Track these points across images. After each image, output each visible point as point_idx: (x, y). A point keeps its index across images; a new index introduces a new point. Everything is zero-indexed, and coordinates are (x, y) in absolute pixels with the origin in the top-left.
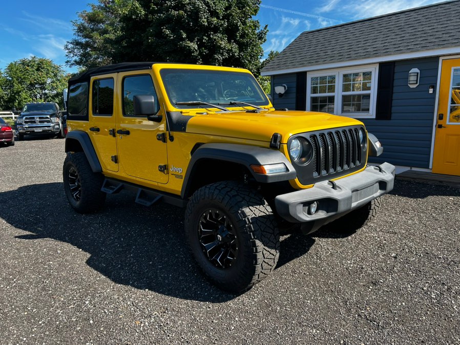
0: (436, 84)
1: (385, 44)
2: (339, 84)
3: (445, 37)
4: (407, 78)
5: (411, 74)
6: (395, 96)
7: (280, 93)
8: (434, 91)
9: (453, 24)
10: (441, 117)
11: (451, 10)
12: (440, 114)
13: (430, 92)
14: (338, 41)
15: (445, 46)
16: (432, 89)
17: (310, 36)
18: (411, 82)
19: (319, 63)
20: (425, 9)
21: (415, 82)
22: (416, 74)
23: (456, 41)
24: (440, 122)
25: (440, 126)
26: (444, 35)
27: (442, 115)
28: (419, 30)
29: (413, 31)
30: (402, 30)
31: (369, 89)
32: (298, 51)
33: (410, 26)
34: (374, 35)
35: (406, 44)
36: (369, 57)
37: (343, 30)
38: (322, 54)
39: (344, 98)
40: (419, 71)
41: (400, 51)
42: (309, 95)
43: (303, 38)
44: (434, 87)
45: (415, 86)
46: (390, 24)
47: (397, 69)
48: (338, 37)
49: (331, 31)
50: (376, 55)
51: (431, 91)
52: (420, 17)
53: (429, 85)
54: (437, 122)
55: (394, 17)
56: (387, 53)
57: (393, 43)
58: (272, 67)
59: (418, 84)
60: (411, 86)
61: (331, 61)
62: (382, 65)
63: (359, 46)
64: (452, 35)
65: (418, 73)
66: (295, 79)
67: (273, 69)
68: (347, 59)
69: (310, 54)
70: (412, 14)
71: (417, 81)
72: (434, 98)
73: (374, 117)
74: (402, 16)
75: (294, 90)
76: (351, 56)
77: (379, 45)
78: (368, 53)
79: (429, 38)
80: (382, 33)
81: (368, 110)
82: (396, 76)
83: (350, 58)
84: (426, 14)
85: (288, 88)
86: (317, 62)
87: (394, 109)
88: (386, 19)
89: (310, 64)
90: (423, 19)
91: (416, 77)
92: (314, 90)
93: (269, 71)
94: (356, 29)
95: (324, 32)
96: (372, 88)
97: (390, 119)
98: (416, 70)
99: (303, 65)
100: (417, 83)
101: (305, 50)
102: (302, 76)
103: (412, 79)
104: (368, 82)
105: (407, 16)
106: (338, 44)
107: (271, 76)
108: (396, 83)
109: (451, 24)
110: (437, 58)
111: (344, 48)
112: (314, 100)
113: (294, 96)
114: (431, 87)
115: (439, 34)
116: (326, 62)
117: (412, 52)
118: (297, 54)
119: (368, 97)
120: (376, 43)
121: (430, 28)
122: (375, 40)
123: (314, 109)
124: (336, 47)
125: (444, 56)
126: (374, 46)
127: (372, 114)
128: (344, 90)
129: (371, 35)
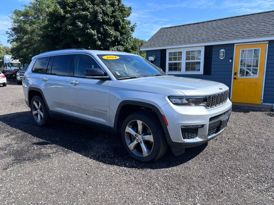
0: (233, 57)
1: (207, 37)
2: (184, 56)
3: (237, 34)
4: (219, 54)
5: (221, 52)
6: (213, 63)
7: (151, 60)
8: (232, 61)
9: (240, 28)
10: (235, 74)
11: (238, 20)
14: (182, 34)
15: (237, 38)
17: (166, 30)
18: (220, 56)
19: (173, 45)
20: (225, 20)
21: (223, 56)
23: (243, 36)
24: (235, 76)
25: (235, 78)
26: (236, 33)
27: (236, 73)
28: (224, 30)
29: (221, 30)
30: (215, 29)
31: (200, 59)
32: (161, 38)
33: (218, 28)
34: (201, 31)
35: (218, 37)
36: (200, 43)
37: (184, 28)
38: (174, 40)
39: (187, 64)
40: (224, 51)
41: (215, 40)
42: (168, 62)
43: (162, 31)
44: (232, 59)
45: (223, 58)
46: (208, 26)
47: (214, 49)
48: (182, 31)
49: (177, 28)
50: (203, 41)
51: (231, 61)
52: (223, 23)
53: (230, 58)
54: (234, 77)
55: (210, 23)
56: (209, 41)
57: (211, 36)
58: (147, 46)
60: (221, 58)
61: (180, 44)
62: (206, 47)
63: (194, 37)
64: (240, 33)
65: (224, 52)
66: (160, 53)
67: (148, 47)
68: (189, 43)
69: (167, 40)
70: (219, 21)
72: (232, 65)
73: (202, 73)
74: (214, 22)
75: (159, 59)
76: (190, 41)
77: (204, 36)
78: (199, 41)
79: (229, 34)
80: (205, 31)
81: (199, 70)
82: (213, 53)
83: (190, 43)
84: (226, 22)
85: (156, 58)
87: (212, 70)
88: (206, 23)
89: (168, 45)
90: (225, 25)
91: (223, 54)
92: (170, 59)
93: (145, 48)
94: (191, 28)
95: (173, 28)
97: (211, 75)
98: (223, 50)
99: (164, 45)
100: (224, 57)
101: (164, 37)
102: (163, 52)
103: (221, 54)
104: (199, 56)
105: (217, 22)
107: (146, 51)
108: (213, 56)
109: (239, 28)
110: (233, 44)
111: (186, 37)
112: (170, 65)
113: (159, 62)
114: (230, 59)
115: (234, 33)
116: (177, 44)
117: (221, 41)
118: (160, 39)
119: (199, 63)
120: (202, 36)
121: (229, 29)
122: (202, 34)
123: (170, 69)
124: (181, 37)
125: (237, 43)
126: (202, 37)
127: (201, 72)
128: (187, 60)
129: (199, 31)
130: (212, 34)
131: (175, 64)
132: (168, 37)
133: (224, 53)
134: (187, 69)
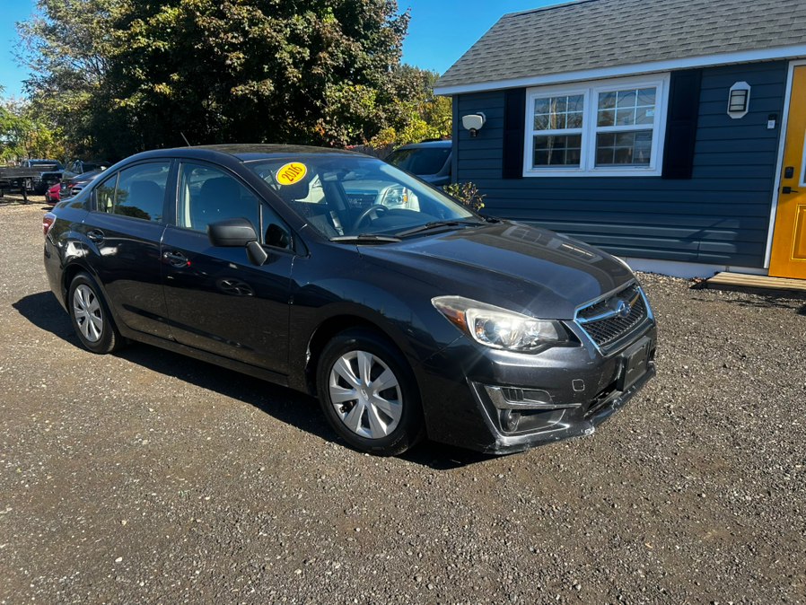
0: (781, 111)
1: (682, 36)
2: (590, 112)
3: (798, 23)
4: (725, 101)
5: (734, 93)
6: (700, 134)
7: (473, 129)
8: (778, 125)
10: (789, 173)
12: (787, 168)
13: (769, 127)
14: (581, 32)
16: (773, 122)
17: (521, 22)
18: (733, 108)
19: (554, 70)
21: (741, 108)
22: (744, 93)
24: (788, 183)
25: (787, 190)
27: (792, 168)
28: (743, 11)
29: (731, 13)
30: (708, 10)
31: (651, 120)
32: (503, 49)
34: (652, 19)
35: (722, 36)
36: (653, 60)
38: (554, 54)
39: (602, 139)
40: (749, 88)
41: (713, 50)
42: (530, 133)
43: (508, 26)
44: (777, 116)
45: (740, 116)
47: (707, 82)
48: (580, 23)
49: (563, 12)
50: (668, 54)
51: (771, 124)
53: (767, 114)
54: (781, 183)
56: (690, 54)
57: (695, 34)
59: (747, 111)
60: (734, 116)
61: (577, 68)
62: (678, 77)
65: (747, 91)
66: (501, 102)
67: (459, 82)
68: (611, 63)
69: (528, 54)
71: (745, 105)
72: (777, 139)
73: (659, 173)
75: (501, 123)
76: (617, 57)
77: (666, 36)
78: (649, 53)
79: (766, 25)
80: (668, 17)
81: (647, 161)
82: (704, 97)
83: (614, 62)
85: (487, 118)
86: (548, 70)
87: (697, 159)
89: (535, 73)
91: (743, 98)
92: (540, 124)
93: (450, 86)
94: (612, 8)
95: (548, 14)
96: (657, 120)
97: (690, 178)
98: (742, 85)
99: (519, 74)
100: (744, 110)
102: (515, 98)
103: (737, 101)
104: (649, 108)
106: (583, 36)
107: (454, 96)
108: (703, 109)
110: (782, 64)
111: (598, 43)
112: (540, 142)
113: (500, 133)
114: (770, 118)
115: (785, 19)
116: (566, 69)
117: (739, 51)
118: (502, 54)
119: (648, 134)
120: (661, 34)
121: (764, 8)
122: (657, 29)
123: (539, 160)
124: (580, 41)
125: (798, 58)
126: (659, 39)
127: (655, 168)
128: (600, 124)
129: (648, 20)
130: (697, 28)
131: (558, 141)
132: (530, 44)
133: (746, 96)
134: (602, 158)
